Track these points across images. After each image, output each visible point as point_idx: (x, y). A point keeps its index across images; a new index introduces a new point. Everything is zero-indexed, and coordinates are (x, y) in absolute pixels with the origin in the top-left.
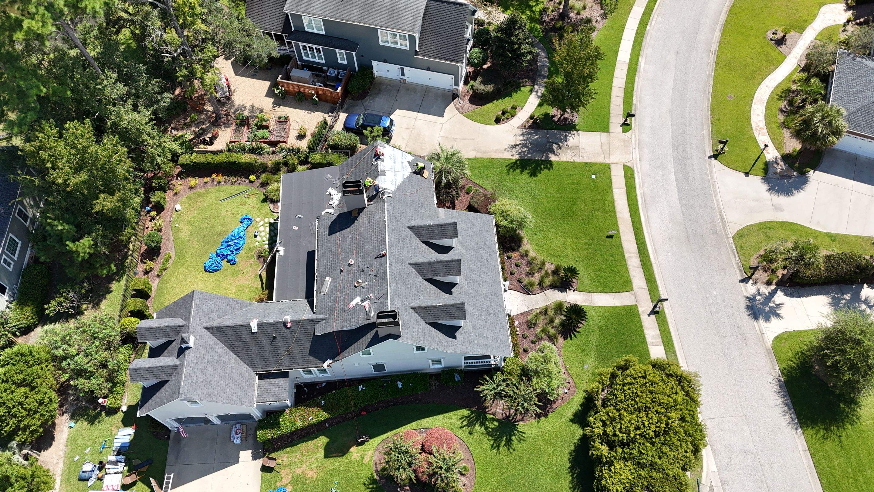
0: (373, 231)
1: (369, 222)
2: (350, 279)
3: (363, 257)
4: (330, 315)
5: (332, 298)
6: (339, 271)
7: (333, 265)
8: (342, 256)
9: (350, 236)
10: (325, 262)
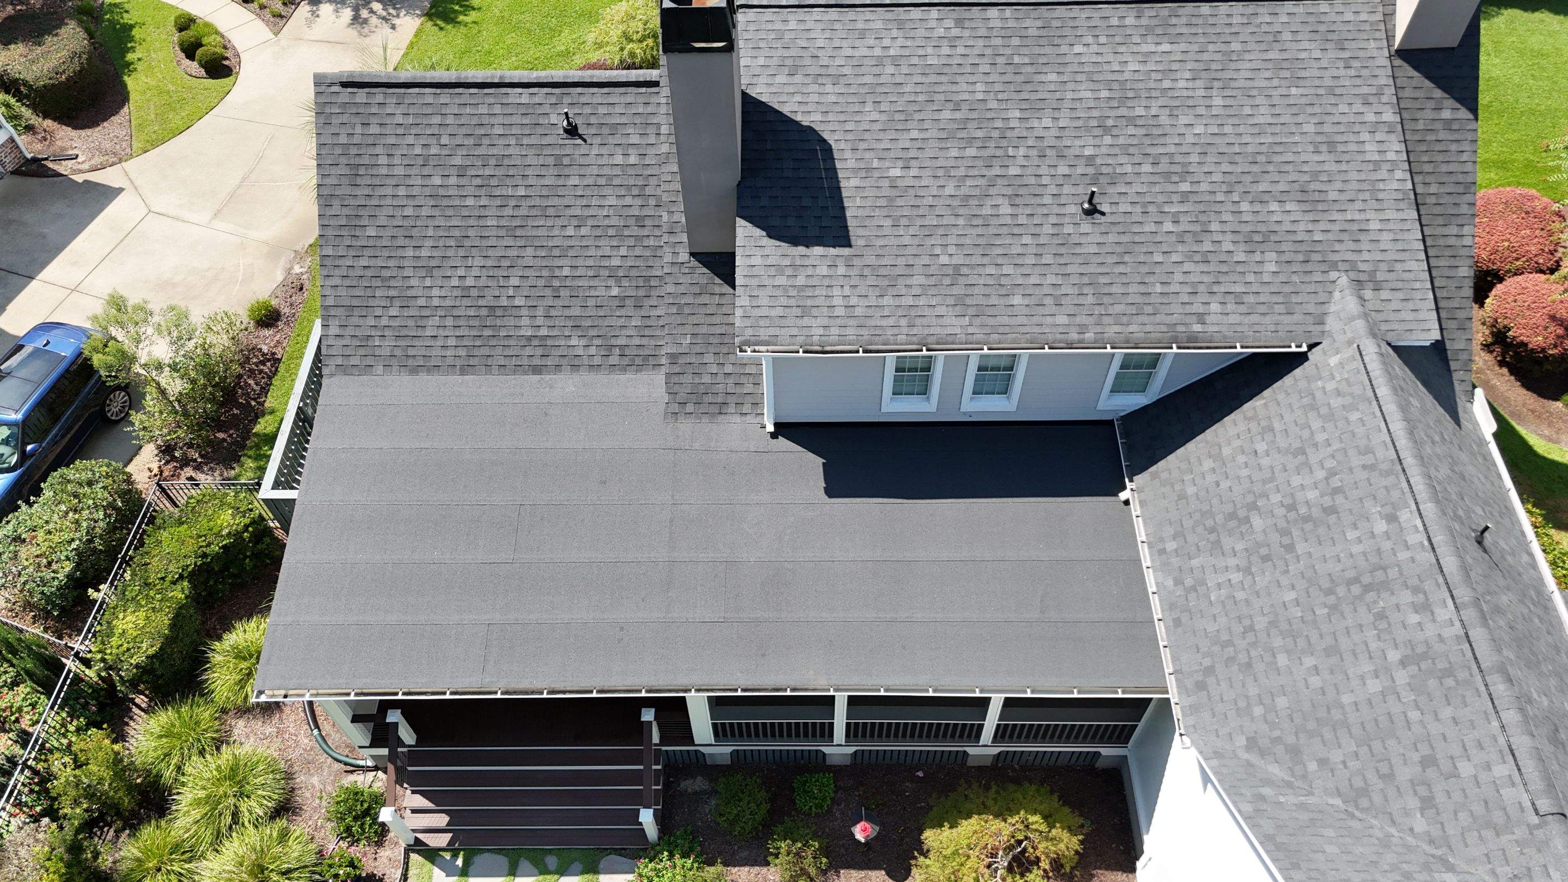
0: (896, 61)
1: (836, 79)
2: (1147, 168)
3: (1033, 108)
4: (1334, 266)
5: (1241, 257)
6: (1086, 227)
7: (1047, 259)
8: (1006, 209)
9: (896, 172)
10: (1017, 300)
